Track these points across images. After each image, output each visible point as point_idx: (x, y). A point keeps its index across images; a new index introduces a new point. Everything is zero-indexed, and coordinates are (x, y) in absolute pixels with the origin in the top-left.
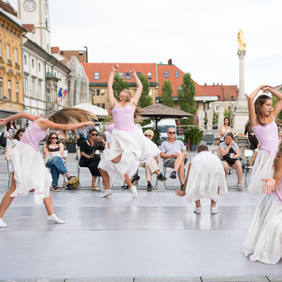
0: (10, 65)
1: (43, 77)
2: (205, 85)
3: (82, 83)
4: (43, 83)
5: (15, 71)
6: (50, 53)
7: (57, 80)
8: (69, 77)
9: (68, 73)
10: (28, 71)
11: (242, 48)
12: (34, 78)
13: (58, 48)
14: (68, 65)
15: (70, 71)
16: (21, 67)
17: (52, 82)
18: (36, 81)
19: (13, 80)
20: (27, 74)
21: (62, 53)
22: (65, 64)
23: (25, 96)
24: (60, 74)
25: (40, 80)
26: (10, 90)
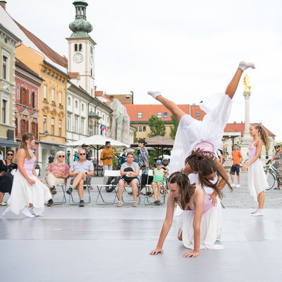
0: (54, 105)
1: (86, 116)
2: (235, 123)
3: (123, 121)
4: (86, 121)
5: (58, 111)
6: (94, 96)
7: (98, 118)
8: (111, 116)
9: (111, 113)
10: (71, 111)
11: (247, 90)
12: (77, 116)
13: (102, 92)
14: (111, 105)
15: (112, 111)
16: (64, 107)
17: (93, 120)
18: (79, 119)
19: (57, 118)
20: (70, 113)
21: (106, 96)
22: (108, 105)
23: (68, 131)
24: (103, 113)
25: (83, 118)
26: (53, 126)
